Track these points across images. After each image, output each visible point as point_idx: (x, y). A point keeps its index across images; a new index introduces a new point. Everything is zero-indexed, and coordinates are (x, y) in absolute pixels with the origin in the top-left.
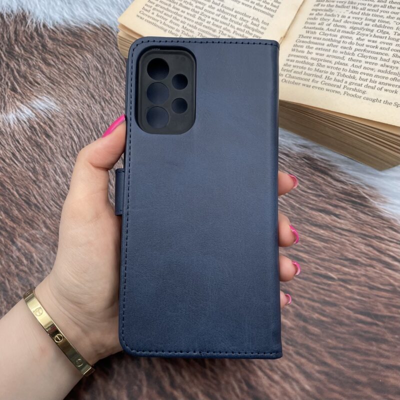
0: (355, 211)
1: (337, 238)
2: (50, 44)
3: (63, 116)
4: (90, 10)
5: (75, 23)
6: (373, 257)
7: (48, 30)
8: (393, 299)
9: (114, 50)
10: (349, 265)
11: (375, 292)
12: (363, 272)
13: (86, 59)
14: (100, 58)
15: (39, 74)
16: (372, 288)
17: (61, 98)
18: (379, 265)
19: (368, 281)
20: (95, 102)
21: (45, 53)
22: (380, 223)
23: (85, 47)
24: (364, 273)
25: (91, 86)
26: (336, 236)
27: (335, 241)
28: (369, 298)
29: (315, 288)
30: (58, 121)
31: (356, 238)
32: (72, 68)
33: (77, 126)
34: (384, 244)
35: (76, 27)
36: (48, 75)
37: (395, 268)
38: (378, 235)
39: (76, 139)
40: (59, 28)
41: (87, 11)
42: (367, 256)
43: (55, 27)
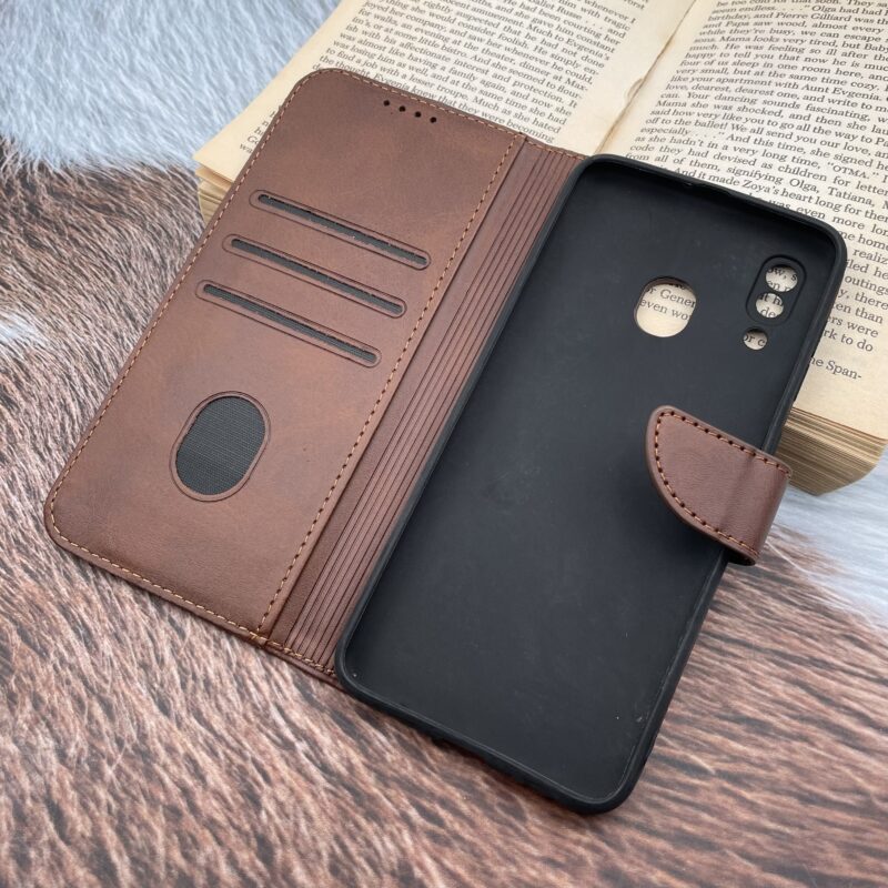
0: (758, 592)
1: (712, 661)
2: (48, 204)
3: (53, 358)
4: (150, 137)
5: (112, 163)
6: (807, 715)
7: (48, 175)
8: (865, 831)
9: (192, 218)
10: (745, 734)
11: (816, 811)
12: (782, 755)
13: (127, 236)
14: (159, 234)
15: (11, 266)
16: (808, 799)
17: (54, 317)
18: (825, 737)
19: (796, 779)
20: (133, 328)
21: (33, 224)
22: (823, 624)
23: (127, 212)
24: (785, 758)
25: (130, 292)
26: (708, 656)
27: (706, 669)
28: (802, 827)
29: (656, 798)
30: (38, 369)
31: (762, 662)
32: (90, 255)
33: (83, 379)
34: (833, 679)
35: (113, 170)
36: (32, 268)
37: (865, 745)
38: (818, 655)
39: (75, 410)
40: (75, 173)
41: (143, 138)
42: (790, 712)
43: (66, 170)
